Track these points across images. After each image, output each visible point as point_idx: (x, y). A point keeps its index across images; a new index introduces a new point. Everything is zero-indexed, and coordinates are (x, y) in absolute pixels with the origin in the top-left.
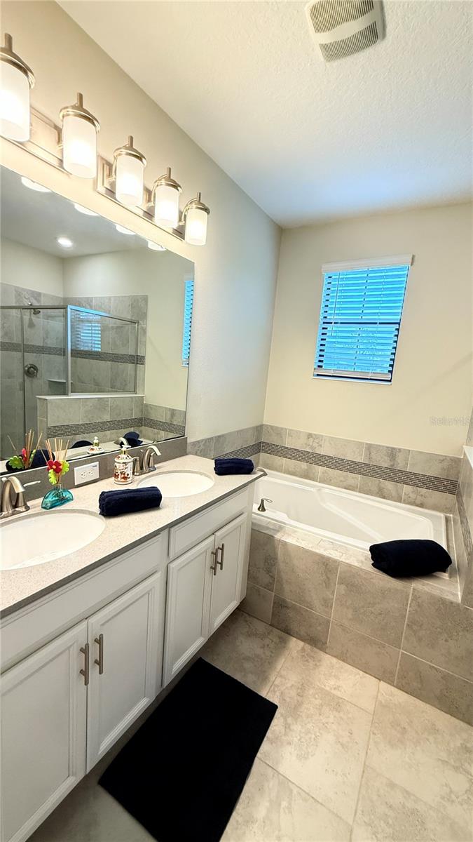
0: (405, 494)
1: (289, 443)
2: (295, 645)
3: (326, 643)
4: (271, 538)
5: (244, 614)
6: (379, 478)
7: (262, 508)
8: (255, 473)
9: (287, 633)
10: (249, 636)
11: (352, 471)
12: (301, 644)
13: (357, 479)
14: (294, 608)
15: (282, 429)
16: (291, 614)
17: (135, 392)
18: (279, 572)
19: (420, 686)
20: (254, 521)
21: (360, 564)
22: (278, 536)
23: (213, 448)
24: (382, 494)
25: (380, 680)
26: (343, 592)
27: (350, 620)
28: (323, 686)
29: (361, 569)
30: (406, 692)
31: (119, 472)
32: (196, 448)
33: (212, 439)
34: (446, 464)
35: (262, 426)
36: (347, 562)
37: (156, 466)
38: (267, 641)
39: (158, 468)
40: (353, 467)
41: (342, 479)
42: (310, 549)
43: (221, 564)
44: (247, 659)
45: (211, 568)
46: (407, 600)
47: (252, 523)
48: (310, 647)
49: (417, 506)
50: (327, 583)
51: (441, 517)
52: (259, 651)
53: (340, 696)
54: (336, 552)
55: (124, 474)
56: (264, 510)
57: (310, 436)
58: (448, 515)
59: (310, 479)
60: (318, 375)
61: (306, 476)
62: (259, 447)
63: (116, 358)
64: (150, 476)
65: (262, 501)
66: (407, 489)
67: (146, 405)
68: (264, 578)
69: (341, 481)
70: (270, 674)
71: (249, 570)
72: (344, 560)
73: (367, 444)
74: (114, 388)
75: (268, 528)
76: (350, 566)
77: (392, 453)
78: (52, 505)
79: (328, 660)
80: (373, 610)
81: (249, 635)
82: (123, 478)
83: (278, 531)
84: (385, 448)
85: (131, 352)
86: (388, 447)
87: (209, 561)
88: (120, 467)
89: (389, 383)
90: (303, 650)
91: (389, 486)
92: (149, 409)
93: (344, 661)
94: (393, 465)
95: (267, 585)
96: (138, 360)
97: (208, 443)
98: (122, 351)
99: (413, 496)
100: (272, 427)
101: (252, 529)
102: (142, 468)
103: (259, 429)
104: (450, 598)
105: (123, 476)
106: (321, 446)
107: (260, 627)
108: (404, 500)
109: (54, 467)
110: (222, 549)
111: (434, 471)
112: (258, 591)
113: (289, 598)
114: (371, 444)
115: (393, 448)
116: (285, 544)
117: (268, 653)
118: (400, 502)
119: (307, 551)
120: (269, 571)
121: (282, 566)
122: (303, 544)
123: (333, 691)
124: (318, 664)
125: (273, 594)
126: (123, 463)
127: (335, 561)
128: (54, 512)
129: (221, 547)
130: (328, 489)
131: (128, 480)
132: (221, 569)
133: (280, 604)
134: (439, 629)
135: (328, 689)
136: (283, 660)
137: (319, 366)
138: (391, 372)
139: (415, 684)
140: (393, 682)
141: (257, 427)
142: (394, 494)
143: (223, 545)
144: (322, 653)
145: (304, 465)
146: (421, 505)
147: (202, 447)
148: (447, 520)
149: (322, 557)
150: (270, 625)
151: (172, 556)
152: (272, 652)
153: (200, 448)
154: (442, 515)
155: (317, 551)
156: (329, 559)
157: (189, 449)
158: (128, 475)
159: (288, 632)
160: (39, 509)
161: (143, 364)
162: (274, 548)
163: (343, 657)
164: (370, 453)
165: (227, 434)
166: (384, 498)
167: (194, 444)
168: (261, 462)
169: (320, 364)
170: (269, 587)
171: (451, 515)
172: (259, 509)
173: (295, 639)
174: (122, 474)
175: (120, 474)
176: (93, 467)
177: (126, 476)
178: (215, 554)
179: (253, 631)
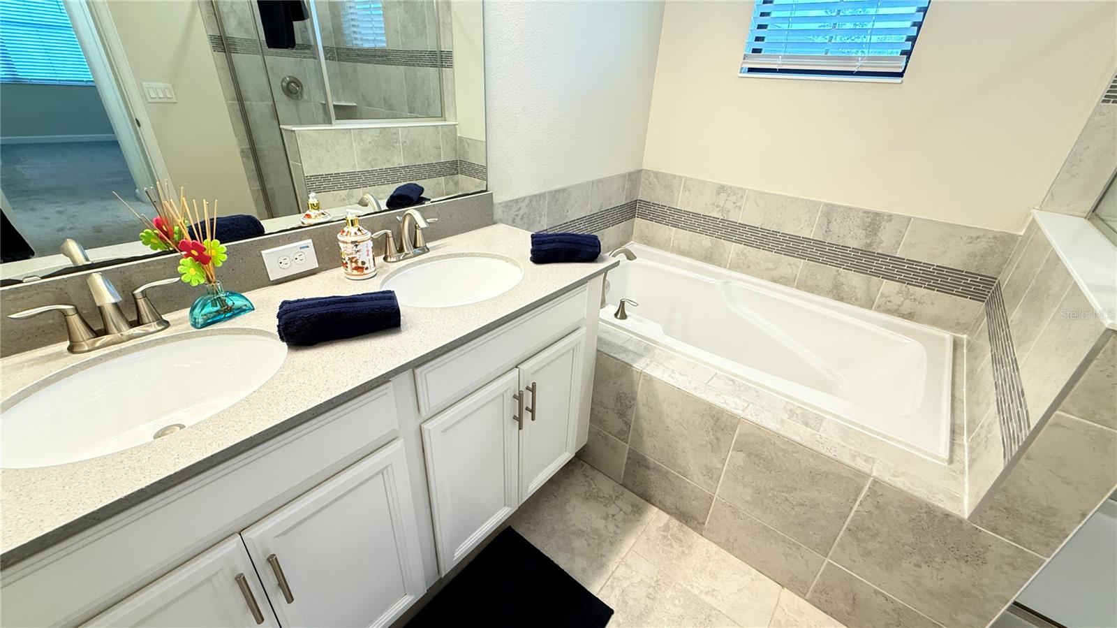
0: (882, 295)
1: (682, 202)
2: (655, 518)
3: (704, 524)
4: (627, 367)
5: (586, 465)
6: (838, 266)
7: (621, 314)
8: (603, 260)
9: (647, 500)
11: (789, 252)
12: (665, 517)
13: (799, 266)
14: (658, 470)
15: (674, 177)
16: (653, 477)
17: (442, 116)
18: (637, 418)
19: (849, 610)
20: (604, 336)
21: (779, 427)
22: (639, 365)
23: (545, 212)
24: (838, 293)
25: (783, 587)
26: (742, 464)
27: (747, 502)
28: (689, 587)
29: (779, 436)
30: (825, 612)
31: (347, 259)
32: (513, 212)
33: (542, 195)
34: (982, 245)
35: (639, 172)
36: (754, 419)
37: (429, 245)
38: (613, 509)
39: (435, 248)
40: (793, 246)
41: (771, 265)
42: (693, 392)
43: (533, 411)
44: (580, 533)
45: (515, 417)
46: (858, 495)
47: (599, 340)
48: (677, 523)
49: (903, 316)
50: (715, 446)
51: (944, 340)
52: (599, 523)
53: (714, 606)
54: (736, 399)
55: (356, 262)
56: (624, 317)
57: (722, 189)
58: (959, 335)
59: (714, 264)
60: (751, 70)
61: (708, 257)
62: (631, 210)
63: (412, 59)
64: (414, 264)
65: (622, 303)
66: (889, 288)
67: (461, 140)
68: (614, 422)
69: (768, 269)
70: (609, 561)
71: (592, 409)
72: (749, 417)
73: (827, 205)
75: (625, 350)
76: (759, 427)
77: (874, 222)
78: (205, 321)
79: (702, 546)
80: (788, 496)
81: (589, 497)
82: (357, 268)
83: (641, 356)
84: (861, 214)
85: (431, 46)
86: (866, 212)
87: (511, 407)
88: (347, 250)
89: (898, 80)
90: (667, 527)
91: (855, 280)
92: (466, 146)
93: (729, 551)
94: (870, 245)
95: (619, 433)
96: (441, 59)
97: (534, 203)
98: (417, 45)
99: (897, 300)
100: (656, 174)
101: (598, 351)
102: (401, 250)
103: (634, 177)
105: (354, 265)
106: (740, 208)
107: (606, 486)
108: (879, 306)
109: (194, 253)
110: (533, 389)
111: (952, 257)
112: (605, 438)
113: (652, 457)
114: (833, 206)
115: (877, 214)
116: (649, 379)
117: (611, 528)
118: (870, 308)
119: (686, 395)
120: (622, 415)
121: (643, 411)
122: (681, 383)
123: (704, 597)
124: (687, 551)
125: (628, 446)
126: (352, 242)
127: (732, 416)
128: (213, 333)
129: (531, 387)
130: (742, 281)
131: (365, 272)
132: (533, 419)
133: (637, 462)
134: (907, 547)
135: (696, 591)
136: (634, 540)
137: (755, 51)
138: (908, 54)
139: (842, 606)
140: (805, 595)
141: (630, 174)
142: (860, 293)
143: (534, 384)
144: (695, 534)
145: (706, 241)
146: (910, 316)
147: (524, 210)
148: (956, 345)
149: (710, 406)
150: (621, 485)
151: (425, 412)
152: (617, 526)
153: (521, 212)
154: (948, 336)
155: (703, 396)
156: (722, 411)
157: (498, 213)
158: (363, 263)
159: (648, 499)
160: (187, 327)
161: (451, 66)
162: (632, 384)
163: (728, 546)
164: (829, 223)
165: (573, 187)
166: (841, 299)
167: (508, 205)
168: (635, 234)
169: (758, 45)
170: (623, 435)
171: (965, 336)
172: (616, 315)
173: (657, 509)
174: (352, 262)
175: (349, 262)
176: (300, 248)
177: (360, 265)
178: (519, 397)
179: (595, 491)
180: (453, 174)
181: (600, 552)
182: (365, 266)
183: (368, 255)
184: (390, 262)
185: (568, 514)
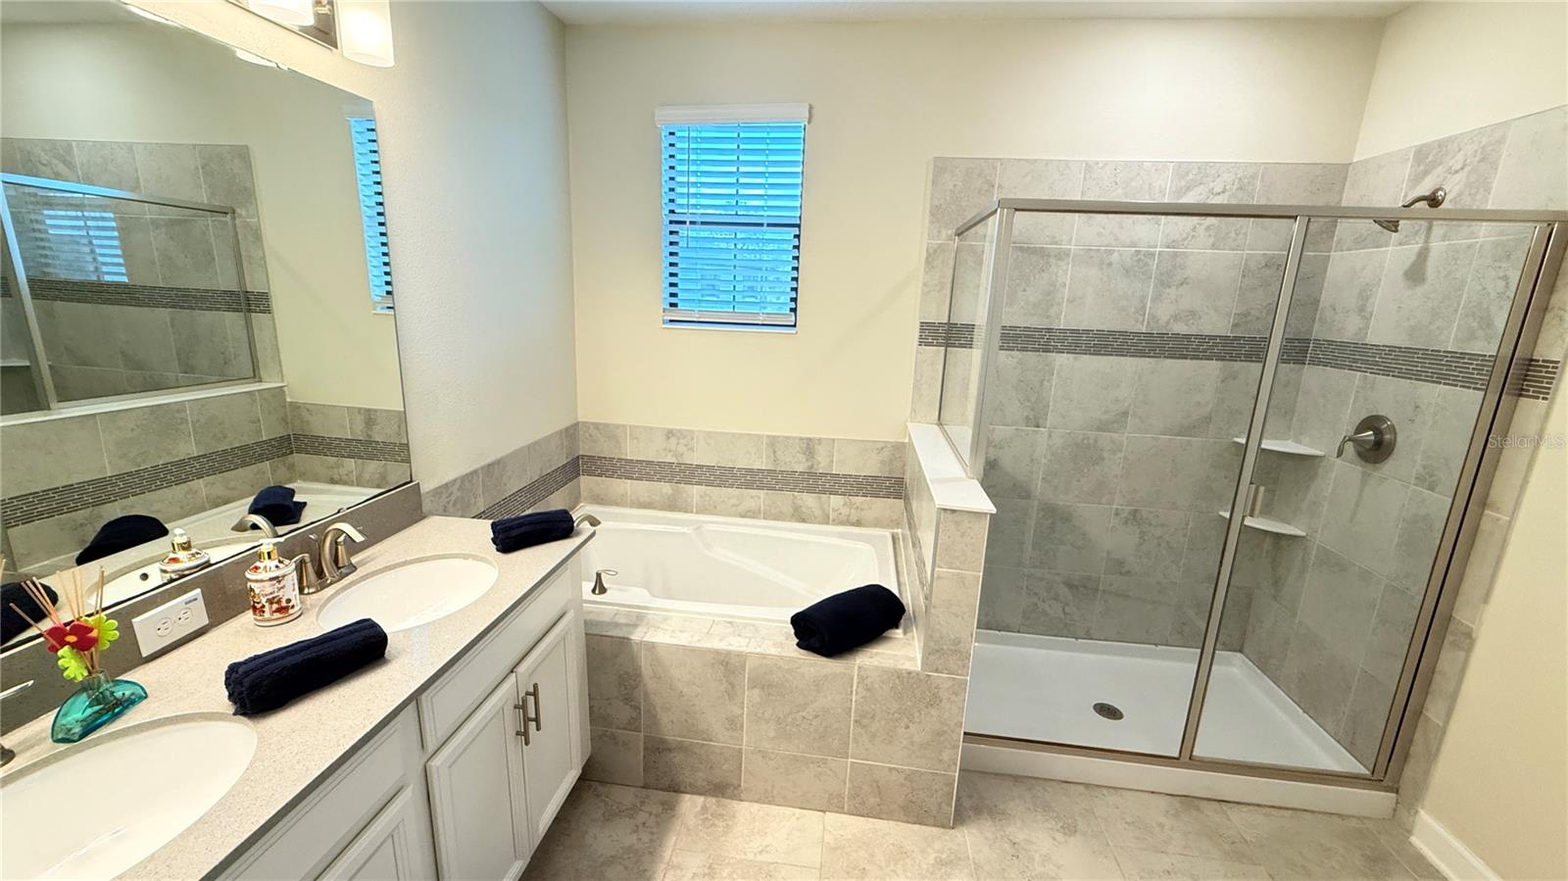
0: (834, 510)
1: (631, 451)
2: (690, 805)
3: (739, 786)
4: (624, 642)
5: (593, 783)
6: (791, 490)
7: (600, 588)
8: (578, 534)
9: (675, 792)
10: (608, 820)
11: (749, 486)
12: (700, 799)
13: (759, 498)
14: (681, 748)
15: (617, 427)
16: (677, 758)
17: (256, 376)
18: (646, 694)
19: (878, 800)
20: (591, 617)
21: (780, 650)
22: (636, 636)
23: (480, 491)
24: (799, 516)
25: (824, 812)
26: (759, 700)
27: (773, 738)
28: (743, 856)
29: (782, 658)
30: (863, 816)
31: (264, 600)
32: (444, 500)
33: (475, 473)
34: (886, 453)
35: (577, 424)
36: (758, 650)
37: (354, 560)
38: (641, 817)
39: (363, 563)
40: (751, 479)
41: (734, 501)
42: (698, 645)
43: (537, 720)
44: (612, 860)
45: (518, 734)
46: (852, 687)
47: (586, 622)
48: (714, 800)
49: (853, 524)
50: (731, 693)
51: (885, 537)
52: (631, 840)
53: (770, 861)
54: (739, 638)
55: (279, 602)
56: (603, 590)
57: (670, 434)
58: (896, 531)
59: (679, 511)
60: (671, 321)
61: (672, 505)
62: (575, 467)
63: (182, 299)
64: (345, 588)
65: (599, 575)
66: (836, 501)
67: (295, 406)
68: (621, 712)
69: (734, 505)
70: (654, 873)
71: (591, 708)
72: (753, 650)
73: (768, 436)
74: (192, 373)
75: (617, 625)
76: (763, 656)
77: (809, 447)
78: (84, 727)
79: (745, 811)
80: (804, 714)
81: (608, 818)
82: (278, 610)
83: (636, 626)
84: (797, 441)
86: (801, 439)
87: (511, 721)
88: (262, 590)
89: (792, 331)
90: (705, 809)
91: (809, 500)
92: (305, 413)
93: (770, 803)
94: (812, 467)
95: (629, 723)
96: (251, 303)
97: (466, 483)
98: (196, 281)
99: (845, 511)
100: (597, 426)
101: (587, 634)
102: (320, 574)
103: (572, 432)
104: (908, 666)
105: (275, 606)
106: (692, 449)
107: (626, 796)
108: (834, 520)
109: (72, 639)
110: (535, 694)
111: (870, 467)
112: (613, 737)
113: (670, 733)
114: (774, 437)
115: (810, 439)
116: (652, 647)
117: (645, 837)
118: (828, 523)
119: (693, 650)
120: (628, 699)
121: (650, 684)
122: (684, 640)
123: (759, 858)
124: (730, 823)
125: (642, 734)
126: (271, 579)
127: (739, 655)
128: (88, 746)
129: (532, 690)
130: (714, 523)
131: (291, 611)
132: (538, 729)
133: (657, 748)
134: (896, 715)
135: (750, 856)
136: (674, 838)
137: (672, 305)
138: (794, 310)
139: (872, 800)
140: (843, 808)
141: (567, 429)
142: (818, 512)
143: (535, 686)
144: (735, 803)
145: (666, 488)
146: (858, 524)
147: (456, 494)
148: (894, 539)
149: (717, 652)
150: (643, 787)
151: (431, 746)
152: (652, 833)
153: (453, 498)
154: (887, 533)
155: (709, 645)
156: (729, 653)
157: (426, 505)
158: (289, 601)
159: (676, 789)
160: (48, 747)
161: (268, 310)
162: (633, 659)
163: (767, 799)
164: (775, 452)
165: (506, 457)
166: (804, 521)
167: (437, 492)
168: (584, 494)
169: (673, 300)
170: (633, 725)
171: (899, 531)
172: (594, 591)
173: (688, 796)
174: (271, 603)
175: (267, 605)
176: (186, 603)
177: (284, 604)
178: (522, 706)
179: (614, 807)
180: (284, 455)
181: (641, 868)
182: (291, 604)
183: (294, 590)
184: (309, 594)
185: (591, 845)
